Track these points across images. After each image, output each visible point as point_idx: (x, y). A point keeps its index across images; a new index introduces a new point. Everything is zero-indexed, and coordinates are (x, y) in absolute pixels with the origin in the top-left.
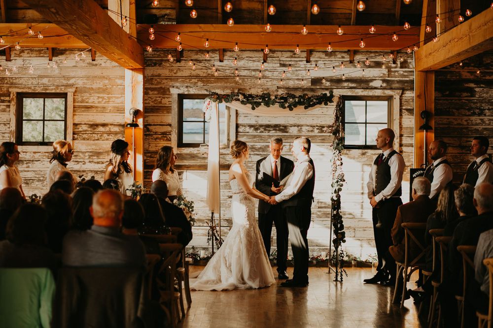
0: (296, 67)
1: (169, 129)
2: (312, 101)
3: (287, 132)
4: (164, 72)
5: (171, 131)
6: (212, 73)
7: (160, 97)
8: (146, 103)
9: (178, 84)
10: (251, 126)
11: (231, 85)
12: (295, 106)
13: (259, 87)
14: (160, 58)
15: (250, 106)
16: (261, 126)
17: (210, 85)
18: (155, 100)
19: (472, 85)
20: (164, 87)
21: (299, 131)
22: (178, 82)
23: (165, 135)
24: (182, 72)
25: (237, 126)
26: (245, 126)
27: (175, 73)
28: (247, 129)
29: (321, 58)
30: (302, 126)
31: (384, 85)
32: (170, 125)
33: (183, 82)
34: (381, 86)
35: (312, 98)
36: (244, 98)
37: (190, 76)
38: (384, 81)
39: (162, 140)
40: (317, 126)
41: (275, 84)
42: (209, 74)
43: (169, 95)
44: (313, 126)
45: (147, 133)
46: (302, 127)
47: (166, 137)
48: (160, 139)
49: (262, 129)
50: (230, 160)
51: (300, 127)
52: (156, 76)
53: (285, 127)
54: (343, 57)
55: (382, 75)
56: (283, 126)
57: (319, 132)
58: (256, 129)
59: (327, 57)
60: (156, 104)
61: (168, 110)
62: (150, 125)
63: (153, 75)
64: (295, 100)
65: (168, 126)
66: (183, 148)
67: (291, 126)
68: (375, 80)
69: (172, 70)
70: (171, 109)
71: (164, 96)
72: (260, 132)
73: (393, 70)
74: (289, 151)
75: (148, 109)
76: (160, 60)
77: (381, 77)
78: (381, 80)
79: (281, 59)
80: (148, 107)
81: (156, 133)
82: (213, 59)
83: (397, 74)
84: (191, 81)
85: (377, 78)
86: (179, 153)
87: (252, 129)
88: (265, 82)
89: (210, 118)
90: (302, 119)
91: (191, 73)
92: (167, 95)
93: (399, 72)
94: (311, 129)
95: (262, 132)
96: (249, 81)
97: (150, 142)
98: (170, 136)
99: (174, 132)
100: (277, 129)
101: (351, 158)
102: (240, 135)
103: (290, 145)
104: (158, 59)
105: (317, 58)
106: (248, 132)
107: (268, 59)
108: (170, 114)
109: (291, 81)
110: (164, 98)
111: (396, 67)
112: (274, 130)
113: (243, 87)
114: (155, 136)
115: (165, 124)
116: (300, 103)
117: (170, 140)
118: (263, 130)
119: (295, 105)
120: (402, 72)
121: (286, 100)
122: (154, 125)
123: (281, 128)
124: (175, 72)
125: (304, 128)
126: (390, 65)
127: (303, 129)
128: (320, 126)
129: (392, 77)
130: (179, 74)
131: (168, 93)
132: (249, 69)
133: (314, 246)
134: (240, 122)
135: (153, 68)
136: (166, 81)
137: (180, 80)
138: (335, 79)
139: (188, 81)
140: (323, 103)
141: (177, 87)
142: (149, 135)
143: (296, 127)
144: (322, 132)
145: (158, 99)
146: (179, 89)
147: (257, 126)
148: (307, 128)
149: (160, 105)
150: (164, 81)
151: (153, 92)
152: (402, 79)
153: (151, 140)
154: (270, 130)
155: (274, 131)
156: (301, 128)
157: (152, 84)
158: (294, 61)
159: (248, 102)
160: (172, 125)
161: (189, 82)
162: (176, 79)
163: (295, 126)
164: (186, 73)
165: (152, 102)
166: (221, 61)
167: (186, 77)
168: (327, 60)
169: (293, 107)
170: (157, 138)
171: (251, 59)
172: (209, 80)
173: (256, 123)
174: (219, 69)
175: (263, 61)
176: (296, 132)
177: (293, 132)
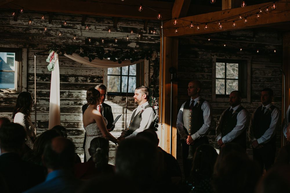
0: (73, 29)
3: (67, 81)
6: (8, 30)
10: (38, 76)
11: (23, 41)
13: (45, 43)
16: (46, 76)
17: (5, 40)
19: (197, 49)
21: (76, 80)
25: (28, 75)
29: (93, 22)
30: (78, 76)
31: (138, 46)
34: (136, 47)
38: (138, 43)
40: (89, 77)
42: (5, 31)
44: (86, 77)
49: (47, 78)
51: (76, 77)
53: (65, 77)
54: (109, 23)
55: (136, 38)
56: (63, 77)
57: (91, 82)
58: (43, 78)
59: (97, 22)
67: (70, 77)
68: (132, 42)
72: (46, 81)
73: (144, 35)
74: (68, 96)
77: (135, 40)
78: (135, 42)
82: (9, 18)
83: (146, 38)
85: (133, 41)
87: (40, 78)
90: (78, 71)
93: (148, 37)
94: (85, 79)
95: (48, 80)
96: (37, 38)
101: (114, 102)
102: (30, 83)
105: (90, 22)
109: (70, 40)
111: (146, 33)
113: (33, 43)
120: (150, 37)
126: (142, 31)
127: (79, 79)
128: (92, 77)
129: (143, 41)
132: (38, 28)
134: (30, 72)
144: (93, 81)
147: (43, 75)
148: (82, 78)
152: (149, 42)
159: (86, 55)
163: (73, 76)
166: (15, 20)
168: (97, 24)
171: (39, 20)
173: (43, 73)
174: (13, 27)
175: (48, 22)
176: (74, 81)
177: (71, 81)
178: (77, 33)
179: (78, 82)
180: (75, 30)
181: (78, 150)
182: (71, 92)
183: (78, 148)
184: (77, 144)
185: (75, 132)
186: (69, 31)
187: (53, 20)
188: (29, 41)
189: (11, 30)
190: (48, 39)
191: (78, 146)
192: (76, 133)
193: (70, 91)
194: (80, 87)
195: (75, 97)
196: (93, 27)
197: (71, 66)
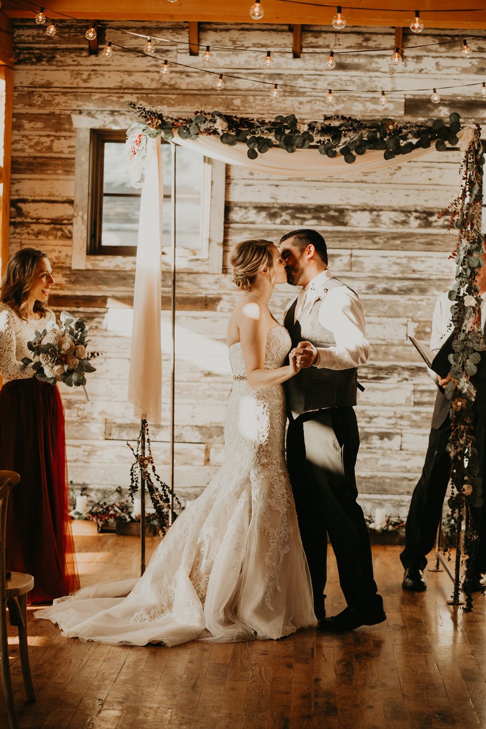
0: (369, 70)
1: (68, 210)
2: (405, 138)
3: (345, 224)
4: (60, 77)
5: (73, 216)
6: (172, 82)
7: (48, 136)
8: (15, 150)
9: (90, 106)
10: (260, 208)
12: (361, 152)
14: (51, 46)
15: (244, 148)
16: (284, 208)
18: (37, 143)
20: (57, 112)
21: (373, 221)
22: (92, 101)
23: (59, 225)
24: (100, 79)
25: (228, 208)
26: (246, 208)
27: (85, 81)
28: (252, 215)
29: (430, 51)
30: (381, 210)
32: (71, 202)
33: (103, 101)
35: (404, 131)
36: (230, 128)
37: (121, 88)
39: (51, 237)
40: (416, 211)
41: (319, 111)
42: (164, 84)
43: (70, 131)
44: (406, 212)
45: (18, 220)
46: (381, 213)
47: (61, 230)
48: (47, 234)
49: (285, 216)
50: (209, 287)
51: (375, 213)
52: (41, 87)
53: (341, 211)
56: (336, 210)
57: (420, 226)
58: (273, 216)
59: (443, 49)
60: (39, 151)
61: (67, 165)
62: (25, 201)
63: (33, 85)
64: (361, 136)
65: (66, 205)
66: (100, 258)
67: (355, 211)
69: (78, 74)
70: (73, 165)
71: (58, 134)
72: (282, 223)
74: (348, 268)
75: (20, 164)
76: (52, 49)
79: (334, 51)
80: (21, 160)
81: (38, 221)
82: (174, 48)
84: (122, 100)
86: (90, 267)
87: (264, 214)
88: (296, 104)
89: (142, 180)
90: (381, 193)
91: (122, 81)
92: (65, 130)
94: (402, 217)
95: (286, 222)
96: (258, 102)
97: (24, 241)
98: (69, 227)
99: (79, 218)
100: (322, 215)
102: (234, 229)
103: (351, 255)
104: (46, 46)
105: (421, 49)
106: (253, 223)
107: (304, 50)
108: (72, 177)
109: (357, 104)
110: (58, 138)
112: (314, 218)
114: (36, 228)
115: (60, 199)
116: (373, 143)
117: (70, 238)
118: (288, 218)
119: (361, 148)
121: (335, 133)
122: (34, 201)
123: (332, 213)
124: (85, 76)
125: (386, 216)
127: (382, 218)
128: (424, 212)
130: (95, 82)
131: (67, 126)
132: (260, 74)
133: (402, 494)
134: (234, 198)
135: (34, 67)
136: (64, 98)
137: (97, 96)
138: (460, 102)
139: (115, 99)
140: (433, 145)
141: (89, 114)
142: (22, 224)
143: (366, 213)
144: (428, 224)
145: (43, 139)
146: (93, 117)
147: (274, 207)
148: (393, 215)
149: (49, 155)
150: (60, 99)
151: (32, 124)
153: (26, 236)
154: (304, 219)
155: (313, 222)
156: (378, 216)
157: (31, 105)
158: (367, 56)
159: (240, 138)
160: (75, 203)
161: (118, 102)
162: (87, 93)
163: (364, 210)
164: (111, 80)
165: (31, 147)
166: (193, 53)
167: (109, 88)
168: (444, 55)
169: (354, 153)
170: (38, 234)
171: (263, 49)
172: (164, 99)
173: (273, 201)
174: (188, 72)
175: (291, 55)
176: (368, 225)
177: (358, 223)
178: (379, 82)
179: (379, 227)
180: (373, 74)
181: (376, 425)
182: (357, 256)
183: (374, 420)
184: (374, 408)
185: (368, 373)
186: (353, 79)
187: (307, 47)
188: (233, 110)
189: (181, 80)
190: (291, 103)
191: (375, 414)
192: (370, 376)
193: (355, 252)
194: (385, 242)
195: (368, 270)
196: (428, 63)
197: (359, 179)
